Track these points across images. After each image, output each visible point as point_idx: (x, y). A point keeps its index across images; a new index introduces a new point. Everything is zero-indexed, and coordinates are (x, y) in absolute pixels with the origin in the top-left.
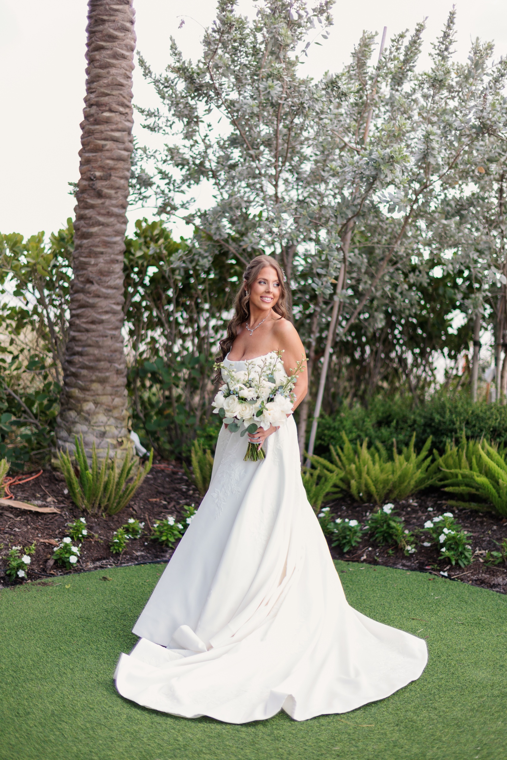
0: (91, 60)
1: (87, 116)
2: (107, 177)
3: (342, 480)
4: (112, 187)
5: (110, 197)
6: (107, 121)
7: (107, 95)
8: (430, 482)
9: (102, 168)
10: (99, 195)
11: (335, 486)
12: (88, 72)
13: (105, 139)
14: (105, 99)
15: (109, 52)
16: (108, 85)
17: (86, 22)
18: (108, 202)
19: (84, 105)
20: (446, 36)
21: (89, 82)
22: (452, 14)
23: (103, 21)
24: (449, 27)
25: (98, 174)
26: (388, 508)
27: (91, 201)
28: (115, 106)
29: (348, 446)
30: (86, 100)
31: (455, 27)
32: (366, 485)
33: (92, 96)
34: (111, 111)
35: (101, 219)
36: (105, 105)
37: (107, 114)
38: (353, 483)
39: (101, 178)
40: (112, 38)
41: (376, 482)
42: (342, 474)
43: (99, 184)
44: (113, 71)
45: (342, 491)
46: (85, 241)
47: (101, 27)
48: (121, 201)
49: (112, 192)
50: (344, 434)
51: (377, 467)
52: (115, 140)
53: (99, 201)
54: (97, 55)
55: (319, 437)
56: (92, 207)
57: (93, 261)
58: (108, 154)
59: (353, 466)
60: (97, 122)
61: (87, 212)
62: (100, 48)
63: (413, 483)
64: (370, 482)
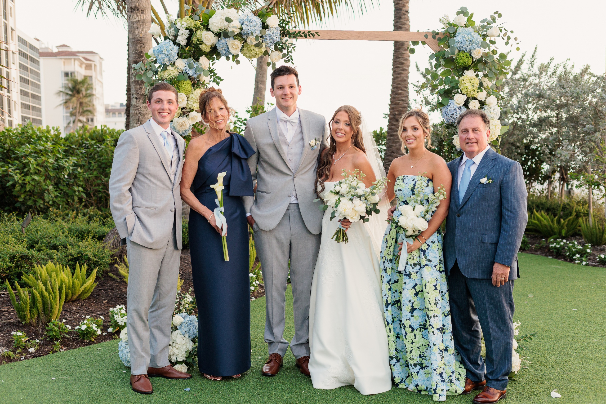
0: (394, 72)
1: (393, 92)
6: (400, 94)
7: (400, 84)
9: (398, 111)
12: (393, 75)
13: (400, 100)
14: (399, 86)
15: (401, 69)
16: (401, 81)
17: (392, 57)
19: (391, 88)
20: (533, 56)
22: (536, 48)
23: (399, 58)
24: (534, 53)
25: (397, 113)
27: (394, 123)
28: (403, 88)
30: (392, 86)
31: (536, 53)
33: (395, 84)
34: (402, 90)
36: (399, 88)
37: (400, 91)
39: (398, 115)
40: (402, 64)
43: (397, 117)
44: (403, 75)
46: (392, 138)
47: (398, 60)
52: (403, 100)
54: (397, 70)
56: (394, 125)
57: (394, 145)
58: (400, 106)
60: (396, 94)
61: (392, 127)
62: (398, 67)
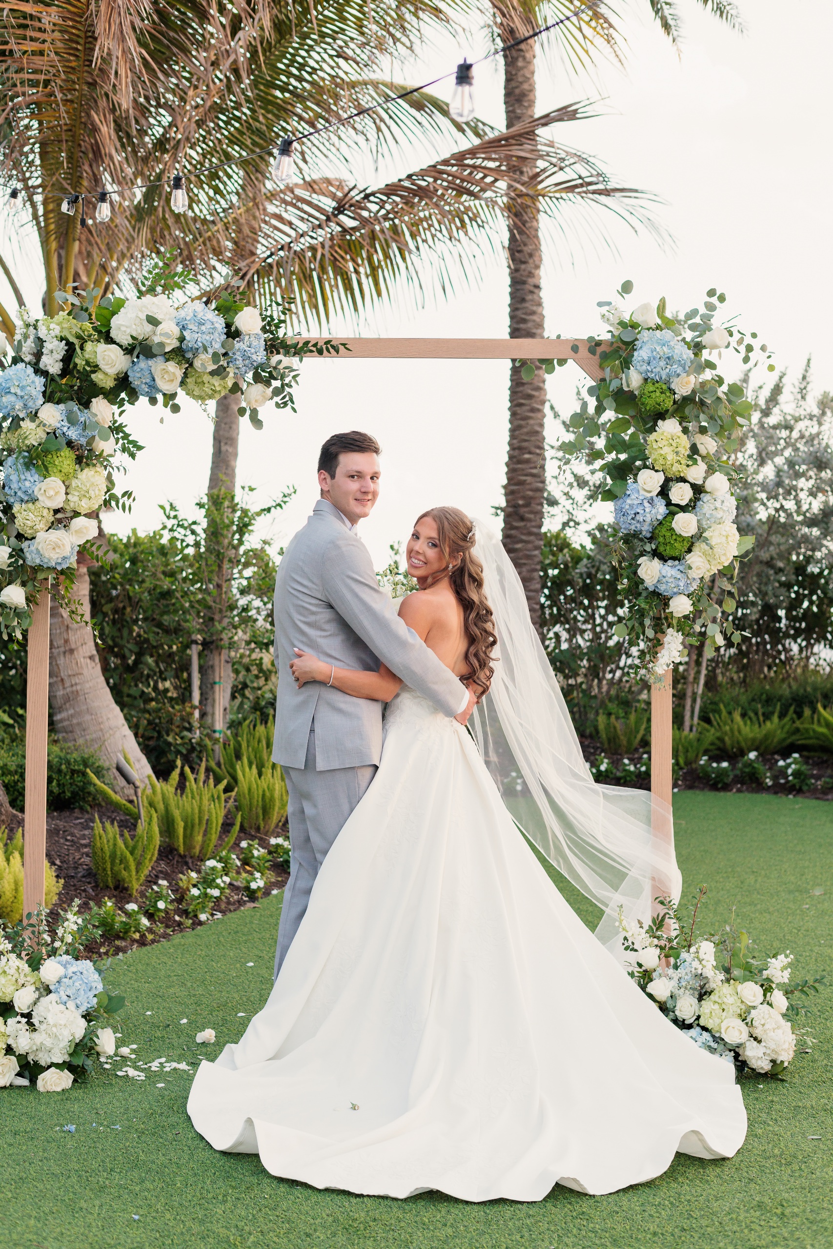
0: (514, 414)
1: (511, 457)
2: (527, 505)
3: (718, 739)
4: (531, 512)
5: (530, 520)
6: (528, 461)
7: (526, 441)
8: (789, 741)
9: (523, 498)
10: (522, 519)
11: (712, 744)
12: (511, 422)
13: (526, 475)
14: (525, 444)
15: (528, 408)
16: (527, 433)
17: (509, 384)
18: (529, 524)
19: (508, 448)
20: (804, 378)
21: (512, 431)
22: (809, 360)
23: (523, 384)
24: (806, 371)
25: (521, 502)
26: (752, 755)
27: (516, 524)
28: (532, 449)
29: (724, 713)
30: (510, 444)
31: (811, 370)
32: (738, 742)
33: (515, 441)
34: (530, 453)
35: (524, 537)
36: (525, 448)
37: (527, 456)
38: (727, 739)
39: (524, 506)
40: (530, 397)
41: (746, 740)
42: (718, 734)
43: (522, 510)
44: (531, 422)
45: (719, 749)
47: (521, 389)
48: (538, 523)
49: (532, 516)
50: (722, 706)
51: (748, 729)
52: (533, 475)
53: (521, 524)
54: (519, 410)
55: (702, 710)
56: (516, 528)
58: (528, 487)
59: (727, 728)
60: (519, 462)
61: (513, 532)
62: (520, 405)
63: (776, 740)
64: (741, 739)
